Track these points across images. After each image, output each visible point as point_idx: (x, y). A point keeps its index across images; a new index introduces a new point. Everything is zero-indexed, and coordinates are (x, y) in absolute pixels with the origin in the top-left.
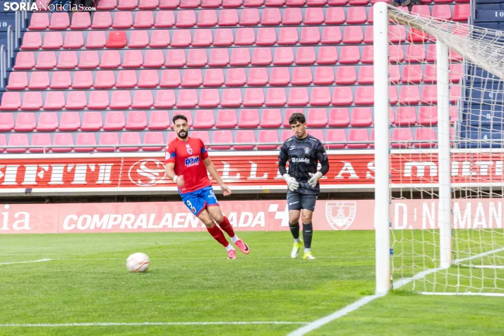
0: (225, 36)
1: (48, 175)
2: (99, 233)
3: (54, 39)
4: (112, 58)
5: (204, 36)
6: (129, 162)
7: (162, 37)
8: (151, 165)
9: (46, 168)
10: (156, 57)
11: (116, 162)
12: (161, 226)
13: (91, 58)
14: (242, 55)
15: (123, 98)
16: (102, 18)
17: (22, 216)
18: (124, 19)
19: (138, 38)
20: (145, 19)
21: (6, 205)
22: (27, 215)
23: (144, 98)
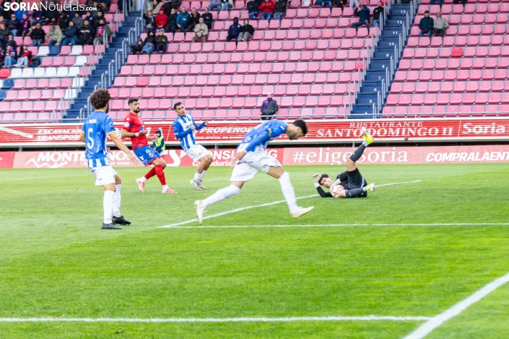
3: (421, 52)
4: (454, 63)
7: (483, 51)
10: (479, 62)
12: (482, 160)
13: (442, 63)
15: (460, 86)
16: (448, 40)
17: (403, 154)
18: (461, 40)
19: (469, 51)
20: (473, 40)
21: (394, 148)
22: (406, 153)
23: (473, 86)
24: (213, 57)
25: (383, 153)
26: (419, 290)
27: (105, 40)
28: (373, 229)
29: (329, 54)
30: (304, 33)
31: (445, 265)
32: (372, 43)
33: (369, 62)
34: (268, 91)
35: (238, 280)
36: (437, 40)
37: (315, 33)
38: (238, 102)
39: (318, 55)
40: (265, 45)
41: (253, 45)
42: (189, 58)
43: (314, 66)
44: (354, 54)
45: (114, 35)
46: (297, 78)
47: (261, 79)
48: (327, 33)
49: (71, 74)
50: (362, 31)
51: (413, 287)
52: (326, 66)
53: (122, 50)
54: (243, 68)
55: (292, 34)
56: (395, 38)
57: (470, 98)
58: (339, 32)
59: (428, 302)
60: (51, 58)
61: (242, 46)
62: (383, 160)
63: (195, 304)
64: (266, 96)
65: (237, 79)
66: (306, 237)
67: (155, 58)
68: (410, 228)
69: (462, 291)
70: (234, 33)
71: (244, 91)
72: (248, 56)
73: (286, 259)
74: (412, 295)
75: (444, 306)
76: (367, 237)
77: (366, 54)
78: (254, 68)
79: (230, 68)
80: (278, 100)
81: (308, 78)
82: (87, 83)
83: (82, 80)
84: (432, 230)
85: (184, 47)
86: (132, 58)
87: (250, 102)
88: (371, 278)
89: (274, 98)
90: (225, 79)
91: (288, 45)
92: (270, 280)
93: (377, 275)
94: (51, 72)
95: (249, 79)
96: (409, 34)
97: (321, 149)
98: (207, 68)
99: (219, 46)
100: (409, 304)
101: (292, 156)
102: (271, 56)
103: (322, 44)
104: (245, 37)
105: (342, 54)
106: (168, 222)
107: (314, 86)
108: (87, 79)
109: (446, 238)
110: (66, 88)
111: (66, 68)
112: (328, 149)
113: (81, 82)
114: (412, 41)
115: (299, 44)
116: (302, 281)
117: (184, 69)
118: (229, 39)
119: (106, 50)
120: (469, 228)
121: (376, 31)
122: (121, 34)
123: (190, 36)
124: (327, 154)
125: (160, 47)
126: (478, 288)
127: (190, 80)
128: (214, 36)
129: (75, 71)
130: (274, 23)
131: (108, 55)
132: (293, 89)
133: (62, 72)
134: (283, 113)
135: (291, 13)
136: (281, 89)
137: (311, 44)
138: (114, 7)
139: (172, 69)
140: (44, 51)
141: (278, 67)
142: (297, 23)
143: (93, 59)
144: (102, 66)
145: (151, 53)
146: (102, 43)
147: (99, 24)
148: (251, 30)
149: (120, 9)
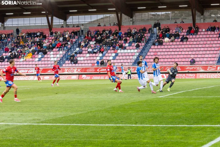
24: (176, 46)
27: (144, 41)
29: (211, 46)
30: (203, 39)
34: (192, 56)
35: (179, 114)
37: (206, 39)
38: (184, 60)
39: (207, 46)
40: (191, 43)
41: (188, 43)
42: (169, 47)
43: (206, 49)
44: (218, 45)
45: (147, 40)
46: (201, 53)
47: (190, 53)
48: (210, 39)
52: (209, 49)
53: (149, 44)
54: (185, 50)
55: (200, 39)
58: (213, 39)
60: (129, 47)
61: (185, 43)
63: (166, 121)
64: (191, 58)
65: (183, 53)
66: (201, 100)
67: (159, 47)
70: (182, 39)
71: (185, 56)
72: (186, 46)
73: (194, 107)
78: (188, 49)
79: (181, 50)
81: (204, 52)
83: (138, 53)
85: (168, 44)
86: (153, 47)
87: (187, 60)
89: (194, 59)
90: (180, 53)
91: (198, 43)
92: (189, 114)
94: (129, 51)
95: (187, 53)
97: (208, 74)
98: (174, 50)
99: (178, 43)
101: (199, 76)
102: (193, 46)
103: (209, 42)
104: (186, 40)
105: (214, 45)
106: (160, 96)
107: (206, 55)
108: (139, 53)
110: (133, 56)
111: (130, 50)
112: (210, 74)
113: (138, 54)
115: (202, 43)
116: (198, 114)
117: (168, 50)
118: (181, 41)
119: (145, 44)
122: (149, 40)
125: (161, 43)
127: (169, 53)
128: (176, 40)
129: (136, 51)
130: (194, 36)
131: (145, 46)
132: (199, 56)
133: (132, 51)
134: (196, 63)
135: (199, 33)
136: (196, 56)
137: (205, 43)
138: (147, 32)
139: (164, 50)
140: (127, 45)
141: (195, 49)
142: (201, 36)
143: (141, 47)
144: (144, 49)
145: (158, 45)
146: (144, 42)
147: (143, 37)
148: (187, 38)
149: (149, 32)
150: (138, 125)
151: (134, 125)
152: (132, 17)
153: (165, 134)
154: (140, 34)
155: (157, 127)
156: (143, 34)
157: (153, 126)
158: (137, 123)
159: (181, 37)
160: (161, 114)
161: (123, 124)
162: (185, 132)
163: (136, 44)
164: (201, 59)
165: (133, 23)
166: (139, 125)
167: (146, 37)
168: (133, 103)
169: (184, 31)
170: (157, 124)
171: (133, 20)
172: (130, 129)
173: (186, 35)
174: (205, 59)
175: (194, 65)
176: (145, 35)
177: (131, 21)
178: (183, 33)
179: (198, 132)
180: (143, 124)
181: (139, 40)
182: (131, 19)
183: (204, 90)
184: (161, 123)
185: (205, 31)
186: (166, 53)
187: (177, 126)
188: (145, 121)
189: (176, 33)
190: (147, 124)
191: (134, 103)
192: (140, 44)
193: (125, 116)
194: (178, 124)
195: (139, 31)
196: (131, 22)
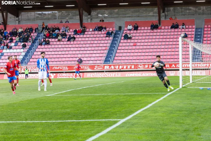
0: (153, 44)
1: (123, 67)
2: (132, 77)
3: (124, 44)
4: (134, 47)
5: (149, 44)
6: (137, 65)
7: (142, 44)
8: (141, 65)
9: (123, 66)
10: (141, 47)
11: (135, 65)
12: (142, 75)
13: (130, 48)
14: (156, 47)
15: (136, 54)
16: (132, 41)
17: (119, 74)
18: (136, 41)
19: (138, 44)
20: (140, 41)
21: (117, 72)
22: (120, 74)
23: (139, 54)
24: (63, 46)
25: (113, 74)
26: (119, 112)
28: (108, 96)
29: (98, 45)
30: (90, 39)
31: (127, 105)
32: (110, 42)
33: (109, 47)
34: (79, 56)
35: (68, 110)
36: (129, 41)
37: (94, 39)
38: (71, 59)
39: (94, 45)
40: (79, 42)
41: (75, 42)
42: (56, 46)
43: (93, 49)
44: (105, 45)
45: (34, 40)
46: (88, 52)
47: (78, 52)
48: (97, 39)
49: (21, 51)
50: (107, 38)
51: (118, 111)
52: (97, 48)
53: (36, 44)
54: (72, 49)
55: (87, 39)
56: (117, 40)
57: (139, 58)
58: (100, 39)
59: (122, 116)
60: (15, 46)
61: (72, 43)
62: (113, 76)
63: (55, 117)
64: (79, 57)
65: (70, 52)
66: (88, 98)
67: (46, 46)
68: (119, 95)
69: (131, 112)
71: (73, 56)
72: (74, 46)
73: (82, 104)
74: (117, 113)
75: (126, 116)
76: (106, 98)
77: (108, 45)
78: (76, 49)
79: (68, 49)
80: (82, 59)
81: (92, 52)
82: (26, 54)
83: (24, 53)
84: (125, 95)
85: (55, 43)
86: (39, 47)
87: (74, 59)
88: (106, 109)
89: (81, 58)
90: (67, 53)
91: (85, 42)
92: (77, 110)
93: (108, 108)
94: (15, 51)
95: (74, 52)
96: (121, 39)
97: (95, 73)
98: (62, 49)
99: (65, 43)
100: (116, 116)
101: (87, 75)
102: (81, 46)
103: (96, 42)
104: (73, 40)
105: (101, 45)
106: (48, 94)
107: (93, 54)
108: (26, 53)
109: (129, 98)
110: (19, 55)
112: (97, 73)
113: (24, 54)
114: (122, 41)
115: (89, 42)
116: (86, 110)
117: (55, 50)
118: (68, 41)
119: (32, 44)
120: (136, 95)
121: (111, 38)
122: (36, 39)
123: (56, 40)
124: (97, 74)
125: (48, 43)
126: (136, 111)
127: (56, 53)
128: (63, 40)
129: (22, 50)
130: (82, 36)
131: (32, 46)
132: (87, 55)
133: (18, 51)
134: (84, 62)
135: (86, 33)
136: (83, 55)
137: (92, 42)
138: (34, 31)
139: (51, 50)
140: (13, 44)
141: (83, 49)
142: (88, 36)
143: (28, 47)
144: (30, 49)
145: (44, 45)
146: (30, 42)
147: (29, 37)
148: (74, 38)
149: (36, 32)
150: (28, 122)
151: (24, 122)
152: (18, 16)
153: (55, 128)
154: (26, 34)
155: (46, 122)
156: (29, 34)
157: (43, 121)
158: (27, 119)
159: (68, 36)
160: (50, 111)
161: (13, 121)
162: (74, 126)
163: (22, 44)
164: (89, 59)
165: (19, 22)
166: (30, 122)
167: (33, 37)
168: (21, 101)
169: (71, 30)
170: (46, 120)
171: (19, 19)
172: (21, 125)
173: (74, 35)
174: (93, 59)
175: (82, 64)
176: (32, 34)
177: (17, 20)
178: (71, 33)
179: (85, 126)
180: (34, 120)
181: (25, 40)
182: (17, 19)
183: (92, 88)
184: (50, 119)
185: (92, 31)
186: (53, 53)
187: (67, 121)
188: (35, 118)
189: (63, 33)
190: (37, 120)
191: (23, 101)
192: (26, 43)
193: (15, 114)
194: (67, 120)
195: (26, 30)
196: (17, 22)
